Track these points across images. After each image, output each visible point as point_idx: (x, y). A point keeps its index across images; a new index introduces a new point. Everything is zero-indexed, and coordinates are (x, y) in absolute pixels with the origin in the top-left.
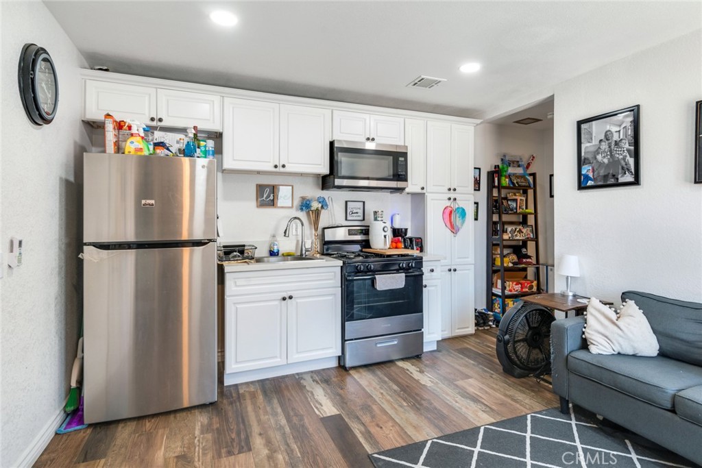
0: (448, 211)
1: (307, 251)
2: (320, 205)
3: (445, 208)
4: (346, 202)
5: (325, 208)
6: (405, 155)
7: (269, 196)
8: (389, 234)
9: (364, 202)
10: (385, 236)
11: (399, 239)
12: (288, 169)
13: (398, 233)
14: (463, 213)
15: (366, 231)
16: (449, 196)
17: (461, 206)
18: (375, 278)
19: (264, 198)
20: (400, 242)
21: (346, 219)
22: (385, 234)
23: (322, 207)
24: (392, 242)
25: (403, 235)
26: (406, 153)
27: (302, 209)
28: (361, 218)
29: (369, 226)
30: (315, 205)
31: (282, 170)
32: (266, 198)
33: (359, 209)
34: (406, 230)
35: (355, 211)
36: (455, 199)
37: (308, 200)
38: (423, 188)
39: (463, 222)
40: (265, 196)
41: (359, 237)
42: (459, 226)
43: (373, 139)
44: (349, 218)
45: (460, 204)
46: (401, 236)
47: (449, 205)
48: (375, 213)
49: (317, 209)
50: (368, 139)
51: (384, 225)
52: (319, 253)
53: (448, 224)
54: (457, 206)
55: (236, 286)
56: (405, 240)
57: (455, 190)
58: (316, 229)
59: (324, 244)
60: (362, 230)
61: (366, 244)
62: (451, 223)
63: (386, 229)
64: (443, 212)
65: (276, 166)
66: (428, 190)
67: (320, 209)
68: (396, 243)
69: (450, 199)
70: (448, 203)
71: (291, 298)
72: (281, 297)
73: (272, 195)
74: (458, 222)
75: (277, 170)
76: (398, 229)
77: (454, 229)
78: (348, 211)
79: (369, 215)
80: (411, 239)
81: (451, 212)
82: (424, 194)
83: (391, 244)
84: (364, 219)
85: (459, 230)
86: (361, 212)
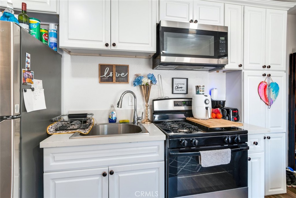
0: (262, 86)
1: (138, 119)
2: (149, 81)
3: (260, 83)
4: (173, 79)
5: (154, 83)
6: (225, 34)
7: (108, 74)
8: (210, 105)
9: (187, 79)
10: (207, 108)
11: (218, 110)
12: (119, 47)
13: (216, 104)
14: (276, 87)
15: (189, 103)
16: (264, 72)
17: (274, 81)
18: (200, 154)
19: (105, 75)
20: (219, 113)
21: (173, 93)
22: (207, 106)
23: (151, 82)
24: (212, 112)
25: (222, 106)
26: (227, 33)
27: (135, 85)
28: (185, 92)
29: (191, 99)
30: (145, 81)
31: (113, 48)
32: (106, 76)
33: (184, 84)
34: (224, 102)
35: (180, 86)
36: (270, 75)
37: (140, 77)
38: (240, 66)
39: (277, 95)
40: (105, 74)
41: (183, 108)
42: (273, 99)
43: (196, 21)
44: (175, 92)
45: (274, 79)
46: (219, 107)
47: (264, 80)
48: (197, 87)
49: (147, 84)
50: (192, 21)
51: (206, 98)
52: (149, 121)
53: (263, 98)
54: (271, 82)
55: (55, 161)
56: (222, 111)
57: (269, 67)
58: (147, 101)
59: (154, 114)
60: (186, 102)
61: (189, 113)
62: (265, 96)
63: (207, 102)
64: (259, 87)
65: (107, 45)
66: (245, 68)
67: (149, 84)
68: (216, 114)
69: (264, 75)
70: (263, 79)
71: (112, 173)
72: (101, 173)
73: (111, 73)
74: (272, 96)
75: (109, 48)
76: (217, 101)
77: (268, 102)
78: (175, 86)
79: (191, 89)
80: (228, 110)
81: (266, 87)
82: (241, 70)
83: (212, 115)
84: (187, 93)
85: (272, 103)
86: (184, 87)
